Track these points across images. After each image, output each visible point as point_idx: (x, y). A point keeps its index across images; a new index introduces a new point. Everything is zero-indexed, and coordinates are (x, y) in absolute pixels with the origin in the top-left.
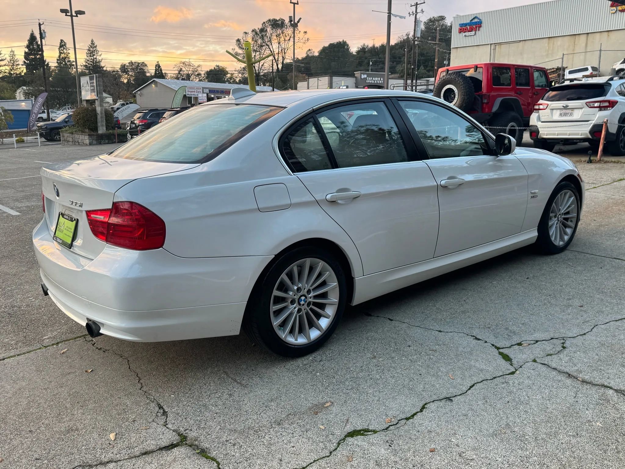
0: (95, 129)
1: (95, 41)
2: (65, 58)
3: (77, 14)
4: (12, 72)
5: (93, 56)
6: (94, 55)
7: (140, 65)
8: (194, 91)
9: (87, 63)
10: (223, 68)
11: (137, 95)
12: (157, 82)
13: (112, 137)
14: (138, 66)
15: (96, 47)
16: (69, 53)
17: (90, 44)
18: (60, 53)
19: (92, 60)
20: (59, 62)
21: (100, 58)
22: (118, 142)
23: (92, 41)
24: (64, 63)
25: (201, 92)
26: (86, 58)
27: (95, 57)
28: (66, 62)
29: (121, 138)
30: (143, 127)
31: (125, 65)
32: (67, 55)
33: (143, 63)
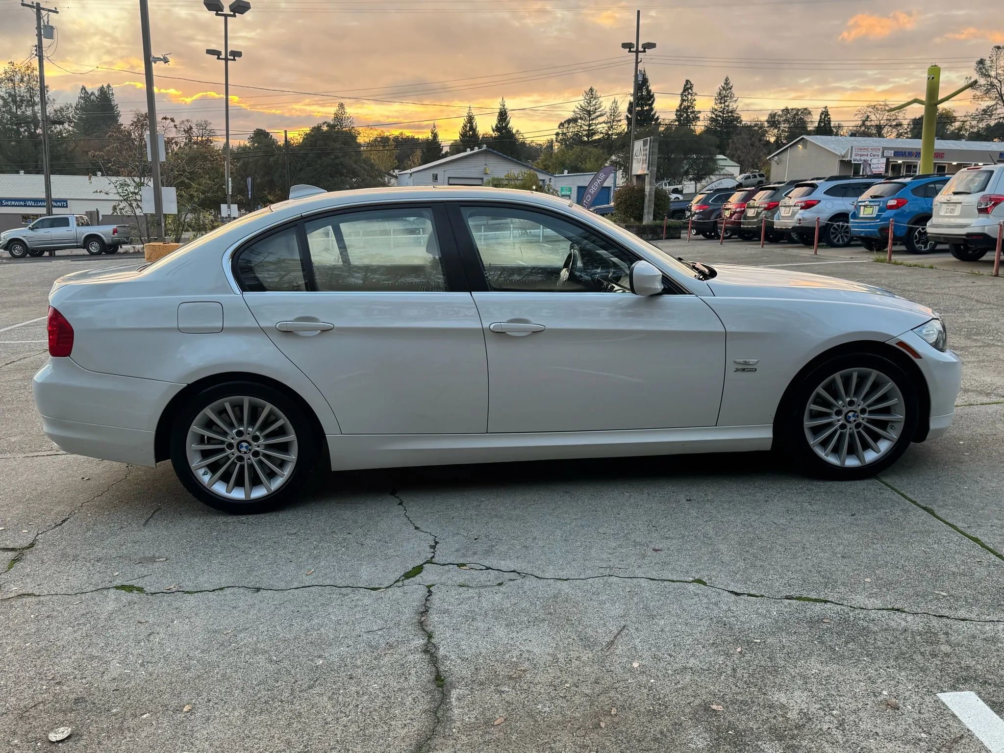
0: (640, 218)
1: (730, 79)
2: (689, 107)
3: (645, 49)
4: (610, 132)
5: (724, 103)
6: (725, 101)
7: (799, 113)
8: (866, 153)
9: (714, 113)
10: (949, 112)
11: (773, 163)
12: (807, 141)
13: (659, 230)
14: (797, 114)
15: (730, 89)
16: (695, 100)
17: (723, 85)
18: (683, 100)
19: (721, 109)
20: (678, 113)
21: (735, 106)
22: (667, 238)
23: (727, 79)
24: (685, 115)
25: (878, 155)
26: (714, 106)
27: (727, 104)
28: (689, 113)
29: (671, 232)
30: (701, 216)
31: (776, 113)
32: (692, 103)
33: (805, 109)
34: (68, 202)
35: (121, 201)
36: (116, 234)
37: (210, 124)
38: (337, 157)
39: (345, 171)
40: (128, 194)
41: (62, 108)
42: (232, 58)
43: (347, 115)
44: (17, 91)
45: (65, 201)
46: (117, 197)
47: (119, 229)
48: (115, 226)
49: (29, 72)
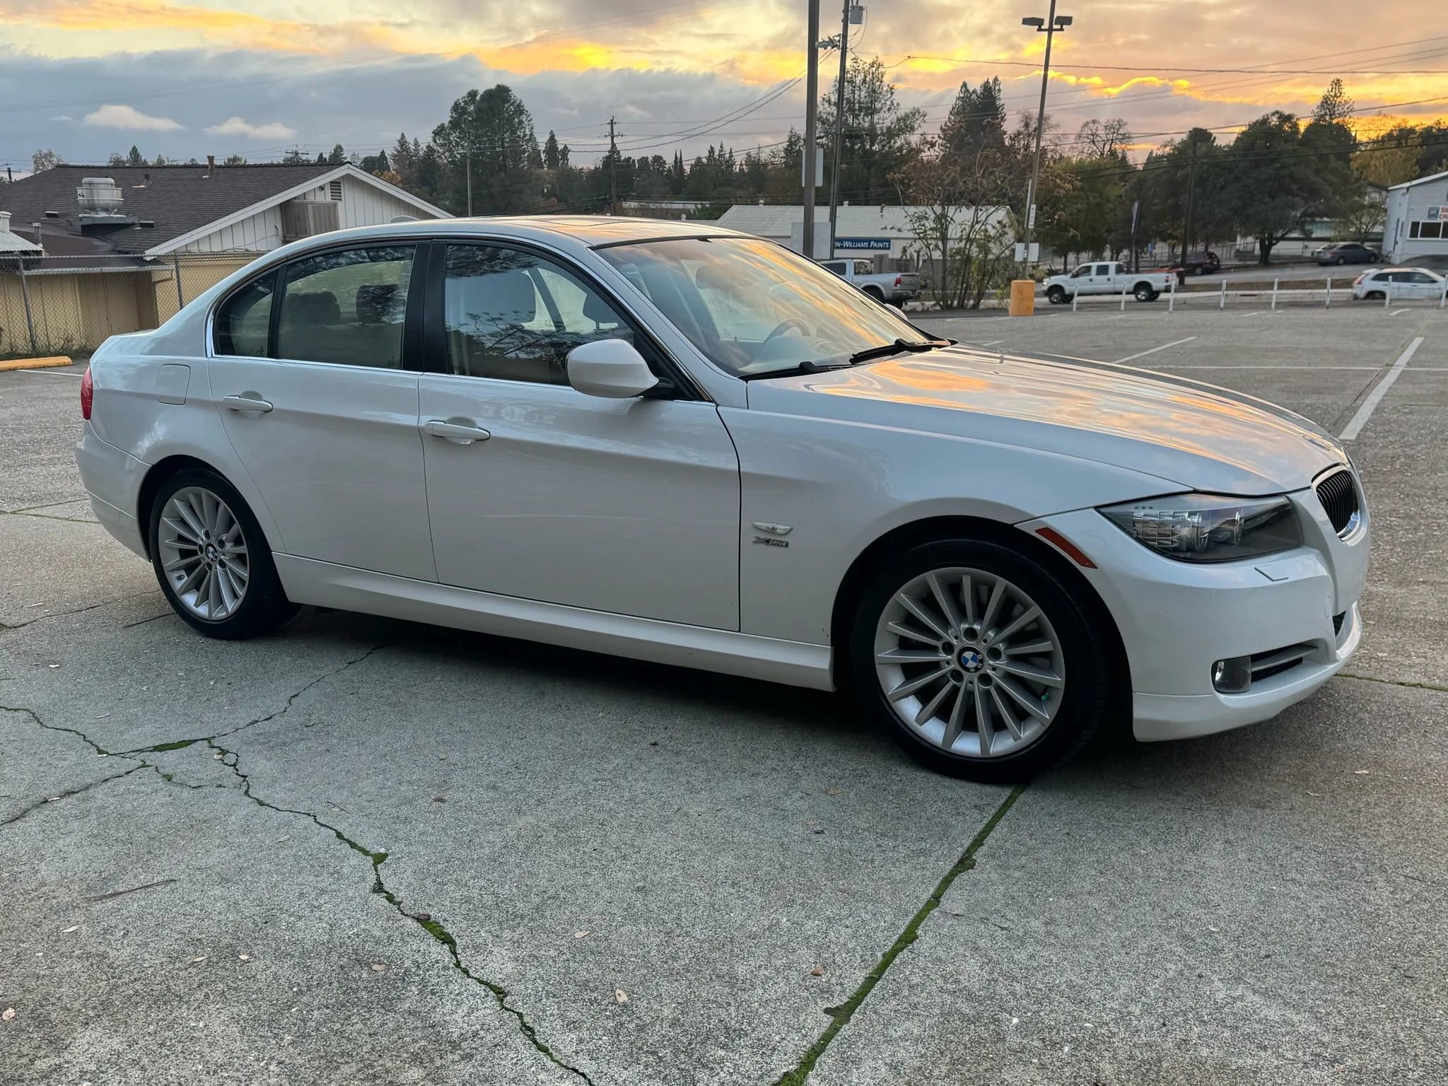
34: (892, 241)
35: (915, 240)
36: (899, 285)
37: (1125, 124)
38: (1283, 167)
39: (1295, 187)
40: (925, 231)
41: (907, 116)
42: (1059, 27)
43: (1345, 98)
44: (856, 96)
45: (888, 240)
46: (911, 235)
47: (903, 279)
48: (898, 275)
49: (874, 69)
